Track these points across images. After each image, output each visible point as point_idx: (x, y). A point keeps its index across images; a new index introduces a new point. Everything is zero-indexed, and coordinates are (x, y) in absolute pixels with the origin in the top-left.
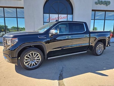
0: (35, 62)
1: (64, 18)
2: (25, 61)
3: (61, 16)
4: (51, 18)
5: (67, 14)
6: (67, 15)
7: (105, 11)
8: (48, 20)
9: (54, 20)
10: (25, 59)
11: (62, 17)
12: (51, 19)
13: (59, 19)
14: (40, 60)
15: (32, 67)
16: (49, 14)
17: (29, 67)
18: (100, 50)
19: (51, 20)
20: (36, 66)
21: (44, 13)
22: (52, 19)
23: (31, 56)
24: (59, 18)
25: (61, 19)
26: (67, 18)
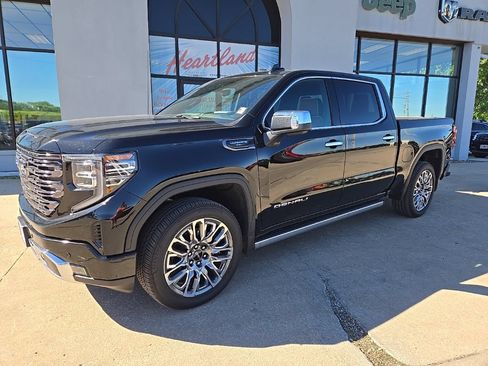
0: (207, 267)
1: (241, 58)
2: (169, 267)
3: (229, 49)
4: (186, 59)
5: (257, 42)
6: (254, 46)
7: (397, 38)
8: (170, 66)
9: (198, 66)
10: (170, 256)
11: (233, 56)
12: (186, 64)
13: (222, 62)
14: (231, 257)
15: (198, 293)
16: (177, 35)
17: (186, 294)
18: (423, 193)
19: (184, 66)
20: (214, 285)
21: (151, 33)
22: (191, 59)
23: (194, 242)
24: (223, 57)
25: (232, 63)
26: (254, 62)
